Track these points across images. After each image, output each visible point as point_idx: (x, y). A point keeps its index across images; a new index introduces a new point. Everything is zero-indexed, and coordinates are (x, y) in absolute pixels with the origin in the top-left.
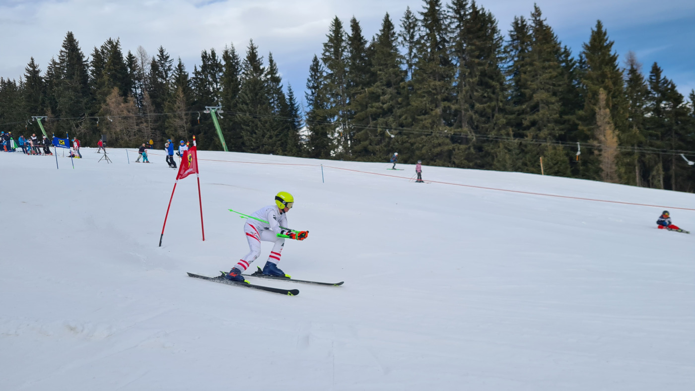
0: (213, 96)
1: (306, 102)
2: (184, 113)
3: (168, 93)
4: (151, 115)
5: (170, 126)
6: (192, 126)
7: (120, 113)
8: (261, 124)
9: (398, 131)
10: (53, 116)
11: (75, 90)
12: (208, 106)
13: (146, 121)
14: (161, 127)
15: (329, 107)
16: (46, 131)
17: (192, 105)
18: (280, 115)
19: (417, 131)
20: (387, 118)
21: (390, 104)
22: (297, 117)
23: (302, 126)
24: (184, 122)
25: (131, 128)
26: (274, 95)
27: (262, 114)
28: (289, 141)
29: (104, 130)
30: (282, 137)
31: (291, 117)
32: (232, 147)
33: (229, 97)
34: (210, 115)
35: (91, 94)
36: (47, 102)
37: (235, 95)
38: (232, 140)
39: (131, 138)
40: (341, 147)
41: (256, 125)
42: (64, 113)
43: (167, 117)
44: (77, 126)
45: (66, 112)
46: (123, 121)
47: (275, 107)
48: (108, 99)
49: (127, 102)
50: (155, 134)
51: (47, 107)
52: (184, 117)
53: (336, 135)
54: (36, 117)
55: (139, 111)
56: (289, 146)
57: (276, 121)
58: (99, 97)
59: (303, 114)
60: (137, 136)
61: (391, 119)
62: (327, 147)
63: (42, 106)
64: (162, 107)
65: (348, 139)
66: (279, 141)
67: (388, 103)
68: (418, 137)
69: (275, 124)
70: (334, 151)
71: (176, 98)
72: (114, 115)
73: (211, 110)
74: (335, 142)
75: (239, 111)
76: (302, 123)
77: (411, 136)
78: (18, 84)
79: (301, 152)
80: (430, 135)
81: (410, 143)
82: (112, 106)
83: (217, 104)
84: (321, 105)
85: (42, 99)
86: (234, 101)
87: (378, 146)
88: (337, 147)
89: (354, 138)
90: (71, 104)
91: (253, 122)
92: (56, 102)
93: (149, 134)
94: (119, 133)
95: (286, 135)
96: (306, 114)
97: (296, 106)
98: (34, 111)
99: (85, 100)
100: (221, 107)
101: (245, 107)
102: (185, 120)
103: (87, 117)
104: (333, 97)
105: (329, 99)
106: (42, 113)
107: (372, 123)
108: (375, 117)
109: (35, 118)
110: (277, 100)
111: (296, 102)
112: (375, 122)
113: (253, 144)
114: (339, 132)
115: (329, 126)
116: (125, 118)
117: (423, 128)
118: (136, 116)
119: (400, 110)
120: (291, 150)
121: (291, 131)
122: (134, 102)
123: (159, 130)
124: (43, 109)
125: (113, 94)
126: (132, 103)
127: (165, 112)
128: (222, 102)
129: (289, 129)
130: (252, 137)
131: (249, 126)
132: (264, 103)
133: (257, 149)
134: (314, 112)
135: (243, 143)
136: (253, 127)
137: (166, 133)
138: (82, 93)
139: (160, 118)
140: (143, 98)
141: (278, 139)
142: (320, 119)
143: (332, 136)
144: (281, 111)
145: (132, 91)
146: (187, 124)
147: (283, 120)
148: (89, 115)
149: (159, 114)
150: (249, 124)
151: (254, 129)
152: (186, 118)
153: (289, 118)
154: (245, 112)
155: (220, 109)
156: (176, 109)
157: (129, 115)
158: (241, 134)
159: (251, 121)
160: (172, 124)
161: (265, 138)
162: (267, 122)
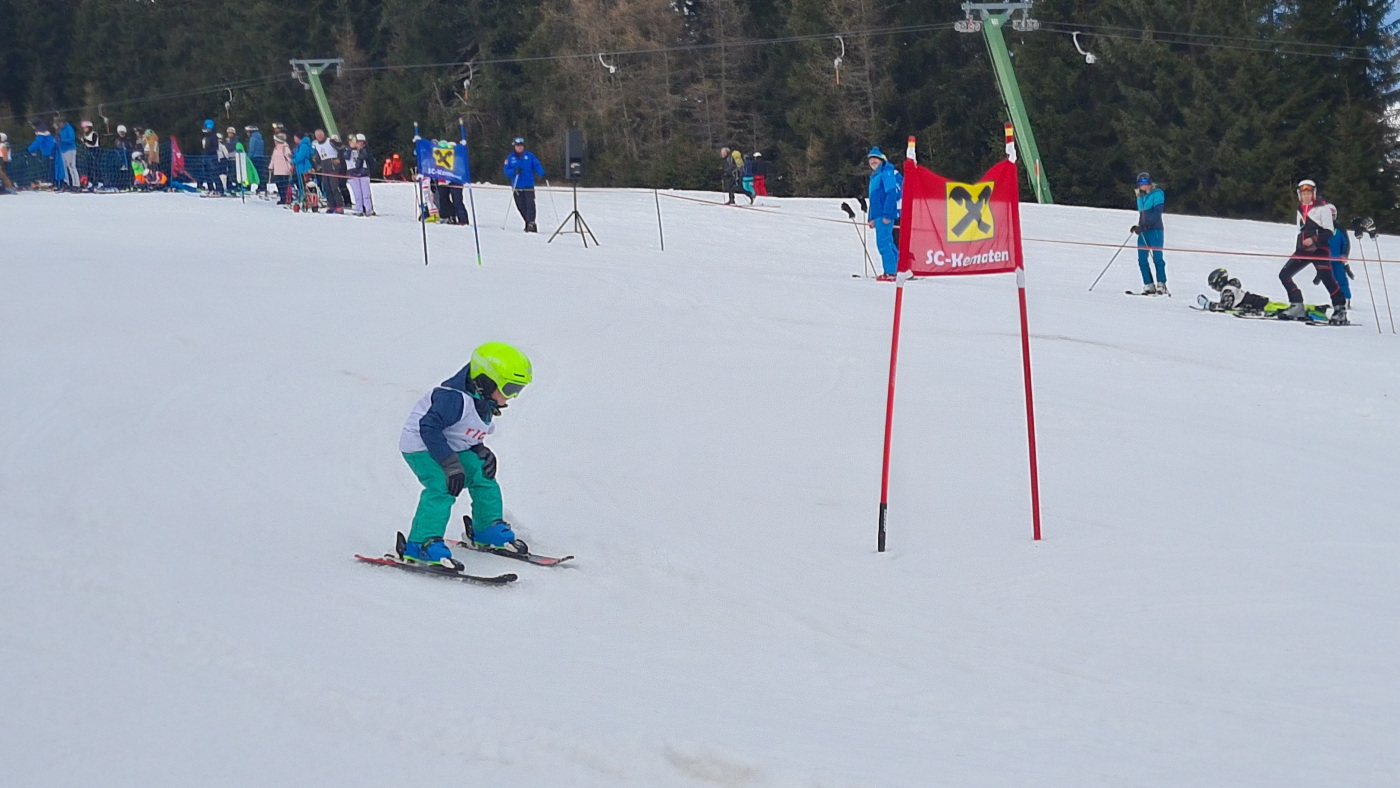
2: (867, 32)
4: (732, 46)
5: (805, 91)
6: (901, 90)
7: (611, 38)
8: (1208, 76)
10: (360, 56)
12: (975, 2)
13: (712, 74)
14: (769, 95)
16: (334, 116)
18: (1300, 31)
22: (1378, 43)
24: (867, 73)
25: (652, 106)
28: (1338, 157)
29: (549, 113)
30: (1302, 137)
31: (1351, 43)
32: (1069, 185)
34: (979, 41)
38: (1071, 153)
39: (649, 146)
41: (1185, 84)
42: (400, 44)
43: (796, 53)
44: (448, 96)
45: (409, 40)
46: (620, 73)
50: (745, 126)
51: (341, 20)
52: (866, 52)
54: (306, 63)
57: (1278, 62)
60: (674, 136)
63: (325, 17)
64: (775, 10)
66: (1287, 154)
69: (1272, 76)
73: (984, 21)
75: (1110, 22)
82: (583, 12)
91: (1171, 70)
94: (604, 124)
95: (1324, 130)
98: (298, 39)
100: (1027, 2)
102: (870, 65)
103: (488, 58)
106: (324, 47)
109: (301, 67)
113: (1167, 168)
116: (630, 61)
118: (674, 53)
121: (1348, 108)
123: (760, 109)
124: (325, 31)
127: (790, 33)
129: (1338, 102)
130: (1163, 137)
131: (1152, 88)
136: (1167, 92)
137: (789, 121)
139: (764, 56)
141: (1285, 146)
144: (1303, 13)
146: (877, 83)
147: (1312, 58)
148: (493, 52)
149: (763, 42)
150: (1153, 77)
151: (1176, 100)
152: (875, 59)
153: (1341, 50)
154: (1137, 23)
155: (1025, 15)
156: (833, 18)
157: (647, 48)
158: (1114, 123)
159: (1159, 64)
160: (817, 83)
161: (1223, 144)
162: (1235, 69)
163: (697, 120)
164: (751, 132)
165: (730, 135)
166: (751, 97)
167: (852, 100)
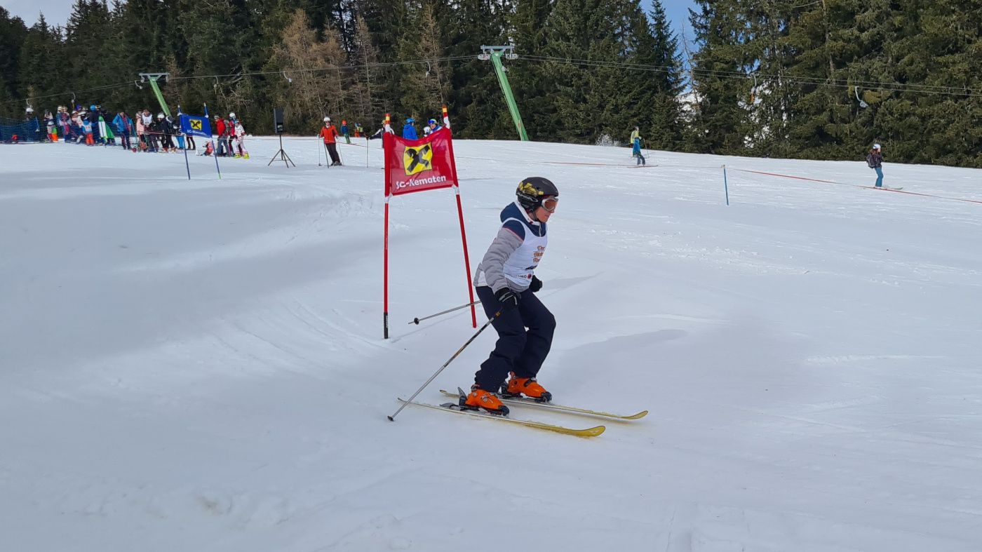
0: (496, 25)
1: (691, 33)
2: (437, 60)
3: (404, 20)
4: (372, 67)
5: (409, 89)
6: (455, 87)
7: (311, 63)
8: (597, 80)
9: (892, 91)
10: (179, 71)
11: (222, 18)
12: (487, 45)
13: (363, 80)
14: (392, 91)
15: (742, 41)
16: (167, 103)
17: (454, 44)
18: (637, 59)
19: (935, 89)
20: (868, 63)
21: (875, 30)
22: (672, 65)
23: (682, 84)
24: (438, 80)
25: (333, 96)
26: (624, 18)
27: (599, 60)
28: (656, 117)
29: (281, 99)
30: (640, 108)
31: (660, 65)
32: (536, 131)
33: (530, 24)
34: (490, 65)
35: (252, 24)
36: (168, 43)
37: (541, 21)
38: (535, 115)
40: (766, 129)
41: (587, 84)
42: (200, 64)
43: (403, 70)
44: (227, 92)
45: (205, 63)
46: (316, 80)
47: (626, 43)
48: (285, 35)
49: (323, 41)
51: (168, 53)
52: (437, 70)
53: (757, 101)
54: (148, 75)
55: (348, 58)
56: (654, 129)
57: (628, 74)
58: (266, 30)
59: (686, 57)
61: (877, 63)
62: (735, 127)
63: (158, 51)
64: (393, 49)
65: (782, 112)
66: (634, 116)
67: (871, 30)
68: (936, 102)
69: (626, 80)
70: (751, 136)
71: (420, 29)
72: (297, 68)
73: (493, 55)
74: (755, 118)
75: (551, 55)
76: (682, 76)
77: (920, 100)
78: (111, 8)
79: (680, 139)
80: (965, 97)
81: (920, 116)
82: (295, 49)
83: (504, 41)
84: (723, 38)
85: (159, 38)
86: (541, 32)
87: (847, 126)
88: (759, 128)
89: (795, 106)
90: (213, 47)
91: (580, 77)
92: (185, 44)
93: (367, 108)
94: (309, 104)
95: (650, 104)
96: (691, 57)
97: (669, 40)
98: (144, 62)
99: (240, 38)
100: (512, 46)
101: (563, 45)
102: (439, 76)
103: (247, 72)
104: (750, 20)
105: (743, 22)
106: (161, 67)
107: (834, 73)
108: (842, 60)
109: (146, 77)
110: (630, 29)
111: (670, 31)
112: (841, 71)
113: (580, 123)
114: (764, 97)
115: (742, 82)
116: (321, 74)
117: (949, 84)
118: (342, 70)
119: (898, 44)
120: (660, 138)
121: (661, 94)
122: (337, 41)
123: (387, 97)
124: (159, 59)
125: (294, 24)
126: (332, 43)
127: (400, 60)
128: (514, 36)
129: (656, 92)
130: (577, 109)
131: (572, 86)
132: (602, 37)
133: (588, 134)
134: (709, 53)
135: (559, 123)
136: (579, 88)
137: (402, 103)
138: (235, 23)
139: (389, 72)
140: (354, 32)
141: (632, 112)
142: (722, 69)
143: (749, 103)
144: (639, 52)
145: (332, 17)
146: (444, 85)
147: (643, 72)
148: (250, 69)
149: (388, 64)
150: (572, 81)
151: (583, 93)
152: (442, 72)
153: (656, 68)
154: (563, 56)
155: (511, 52)
156: (420, 53)
157: (328, 67)
158: (555, 102)
159: (574, 75)
160: (414, 84)
161: (605, 112)
162: (610, 76)
163: (355, 103)
164: (383, 108)
165: (374, 110)
166: (383, 91)
167: (432, 93)
